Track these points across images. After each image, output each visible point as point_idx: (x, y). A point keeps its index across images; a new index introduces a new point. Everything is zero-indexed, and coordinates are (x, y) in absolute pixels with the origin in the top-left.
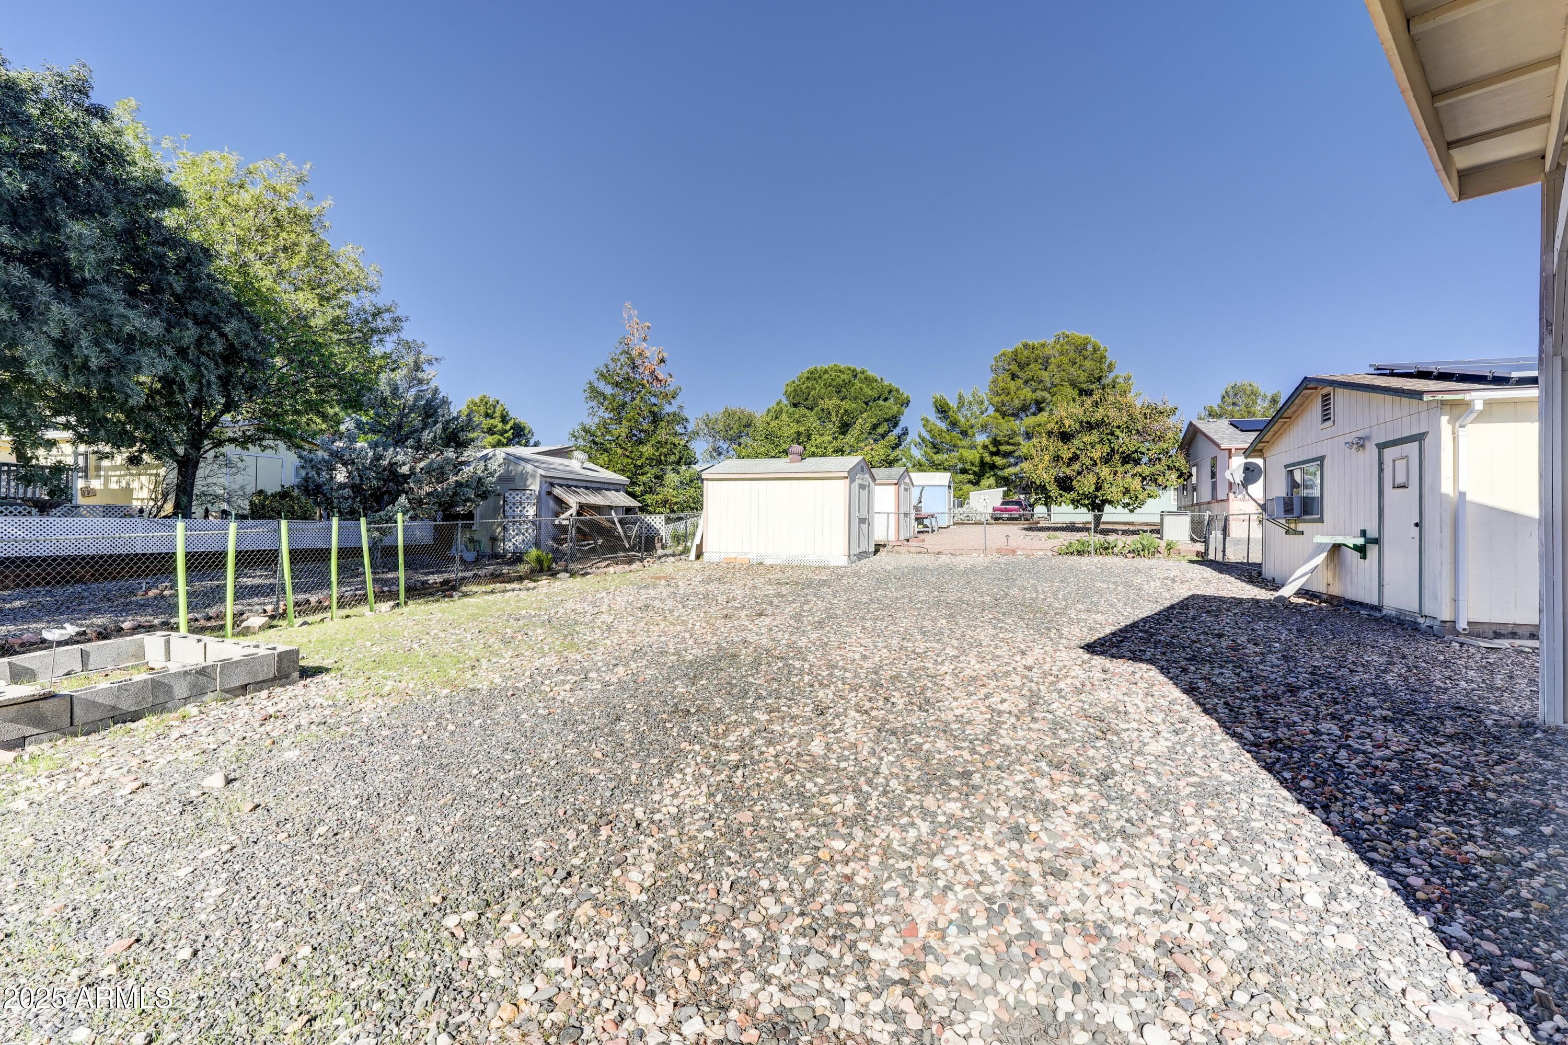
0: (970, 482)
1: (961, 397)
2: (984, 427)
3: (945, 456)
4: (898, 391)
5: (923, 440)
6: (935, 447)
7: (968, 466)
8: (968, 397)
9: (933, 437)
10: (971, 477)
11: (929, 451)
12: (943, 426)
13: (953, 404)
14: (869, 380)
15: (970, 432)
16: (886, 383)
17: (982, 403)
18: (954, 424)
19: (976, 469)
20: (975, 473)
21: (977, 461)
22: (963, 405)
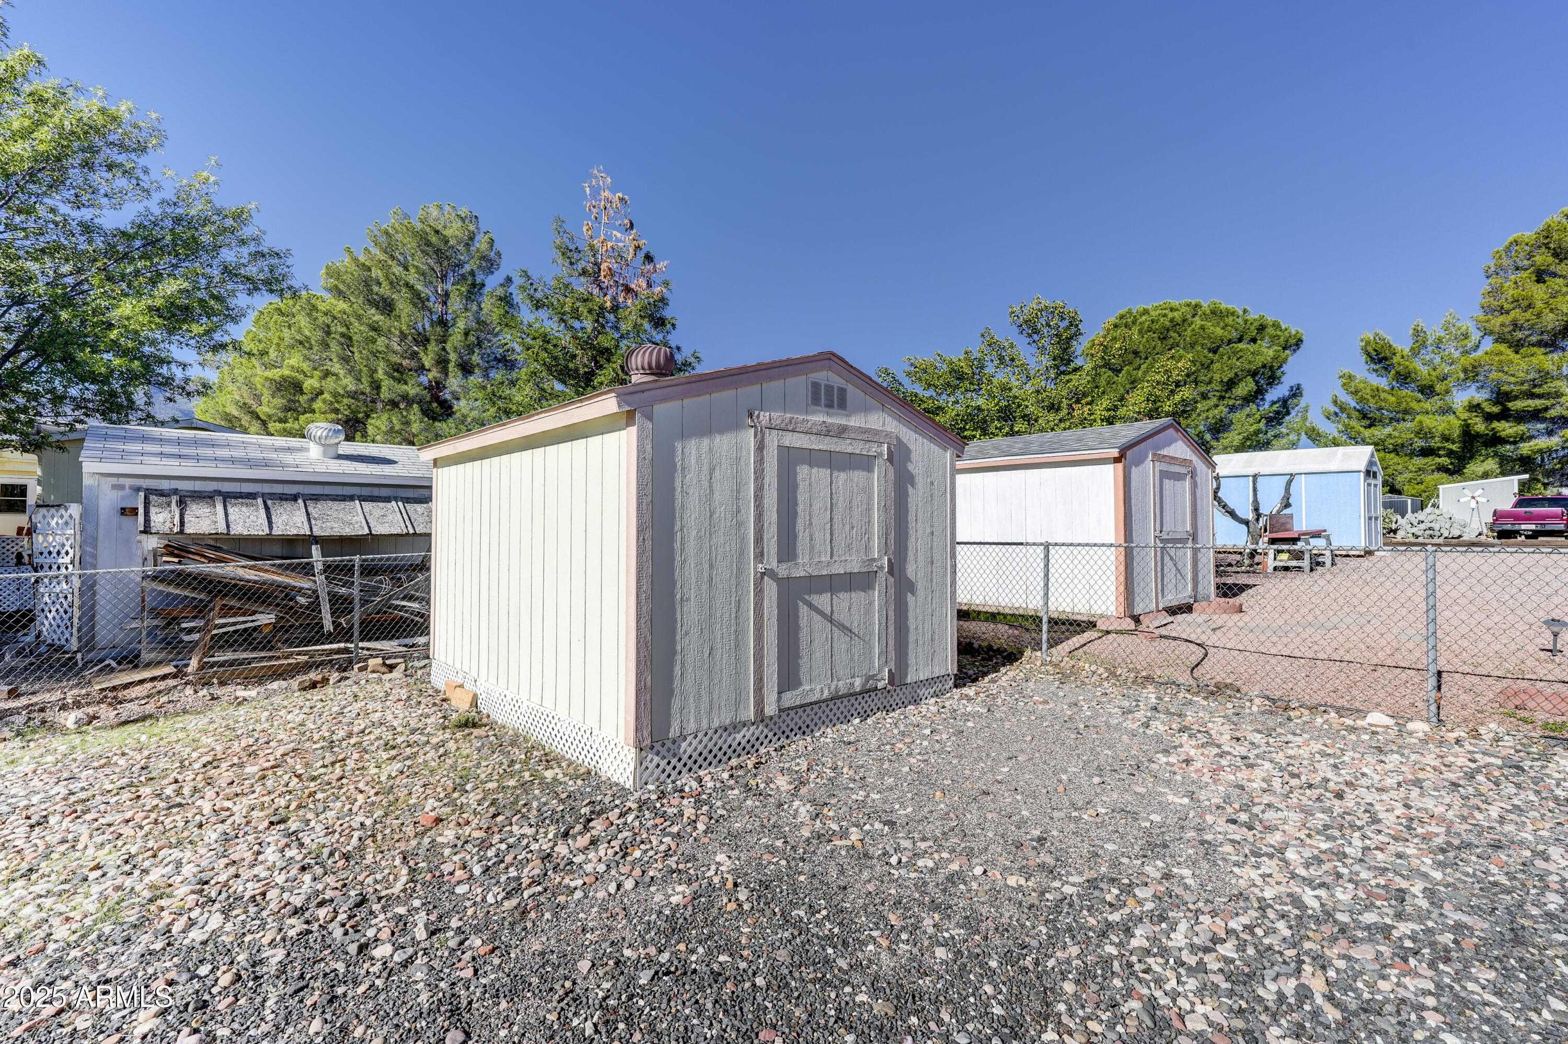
0: (1442, 469)
1: (1417, 333)
2: (1472, 374)
3: (1388, 430)
4: (1276, 326)
5: (1343, 409)
6: (1365, 416)
7: (1435, 443)
8: (1434, 331)
9: (1362, 400)
10: (1445, 461)
11: (1353, 423)
12: (1382, 383)
13: (1402, 345)
14: (1217, 314)
15: (1439, 388)
16: (1253, 316)
17: (1466, 336)
18: (1404, 378)
19: (1454, 447)
20: (1450, 453)
21: (1456, 433)
22: (1424, 346)
